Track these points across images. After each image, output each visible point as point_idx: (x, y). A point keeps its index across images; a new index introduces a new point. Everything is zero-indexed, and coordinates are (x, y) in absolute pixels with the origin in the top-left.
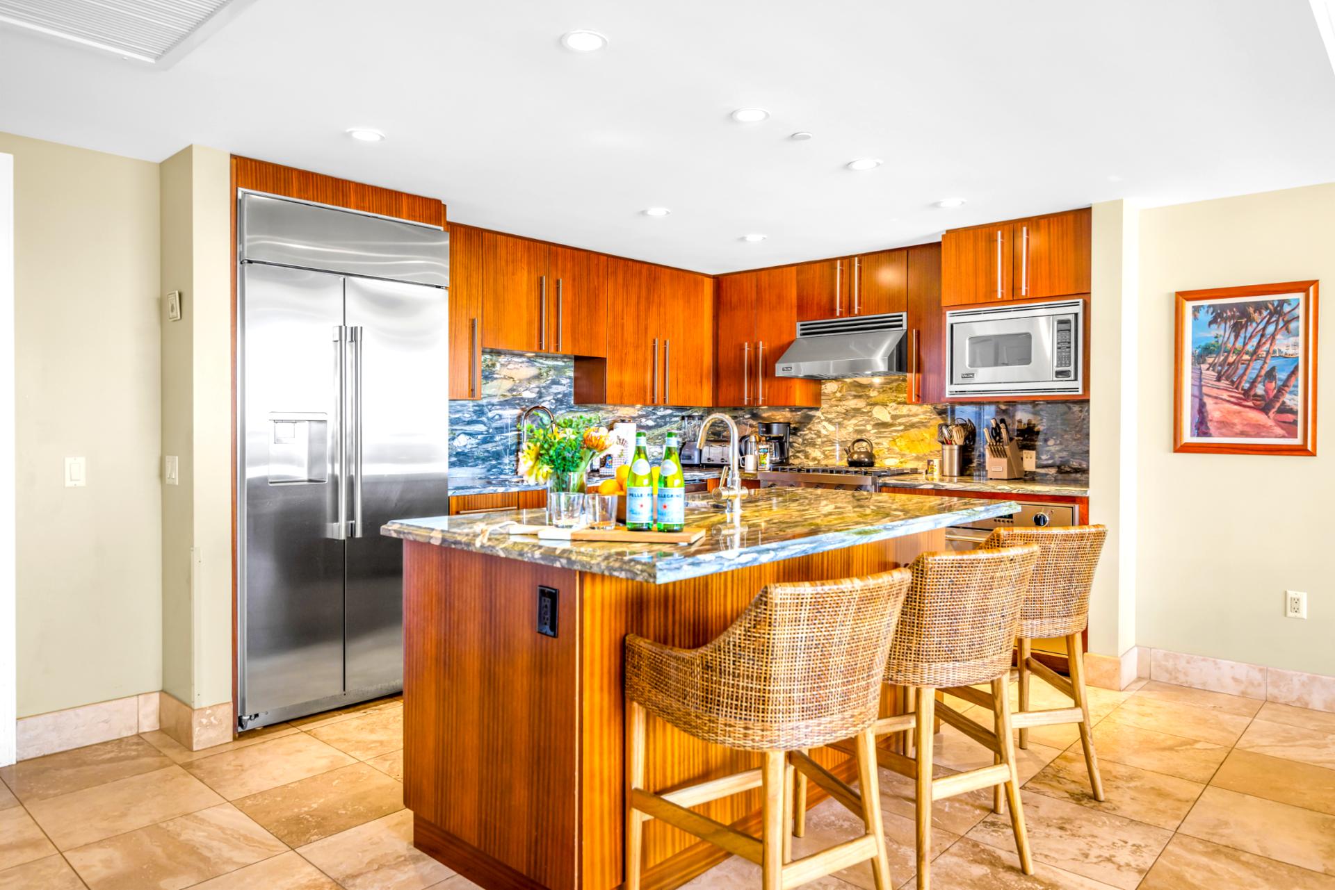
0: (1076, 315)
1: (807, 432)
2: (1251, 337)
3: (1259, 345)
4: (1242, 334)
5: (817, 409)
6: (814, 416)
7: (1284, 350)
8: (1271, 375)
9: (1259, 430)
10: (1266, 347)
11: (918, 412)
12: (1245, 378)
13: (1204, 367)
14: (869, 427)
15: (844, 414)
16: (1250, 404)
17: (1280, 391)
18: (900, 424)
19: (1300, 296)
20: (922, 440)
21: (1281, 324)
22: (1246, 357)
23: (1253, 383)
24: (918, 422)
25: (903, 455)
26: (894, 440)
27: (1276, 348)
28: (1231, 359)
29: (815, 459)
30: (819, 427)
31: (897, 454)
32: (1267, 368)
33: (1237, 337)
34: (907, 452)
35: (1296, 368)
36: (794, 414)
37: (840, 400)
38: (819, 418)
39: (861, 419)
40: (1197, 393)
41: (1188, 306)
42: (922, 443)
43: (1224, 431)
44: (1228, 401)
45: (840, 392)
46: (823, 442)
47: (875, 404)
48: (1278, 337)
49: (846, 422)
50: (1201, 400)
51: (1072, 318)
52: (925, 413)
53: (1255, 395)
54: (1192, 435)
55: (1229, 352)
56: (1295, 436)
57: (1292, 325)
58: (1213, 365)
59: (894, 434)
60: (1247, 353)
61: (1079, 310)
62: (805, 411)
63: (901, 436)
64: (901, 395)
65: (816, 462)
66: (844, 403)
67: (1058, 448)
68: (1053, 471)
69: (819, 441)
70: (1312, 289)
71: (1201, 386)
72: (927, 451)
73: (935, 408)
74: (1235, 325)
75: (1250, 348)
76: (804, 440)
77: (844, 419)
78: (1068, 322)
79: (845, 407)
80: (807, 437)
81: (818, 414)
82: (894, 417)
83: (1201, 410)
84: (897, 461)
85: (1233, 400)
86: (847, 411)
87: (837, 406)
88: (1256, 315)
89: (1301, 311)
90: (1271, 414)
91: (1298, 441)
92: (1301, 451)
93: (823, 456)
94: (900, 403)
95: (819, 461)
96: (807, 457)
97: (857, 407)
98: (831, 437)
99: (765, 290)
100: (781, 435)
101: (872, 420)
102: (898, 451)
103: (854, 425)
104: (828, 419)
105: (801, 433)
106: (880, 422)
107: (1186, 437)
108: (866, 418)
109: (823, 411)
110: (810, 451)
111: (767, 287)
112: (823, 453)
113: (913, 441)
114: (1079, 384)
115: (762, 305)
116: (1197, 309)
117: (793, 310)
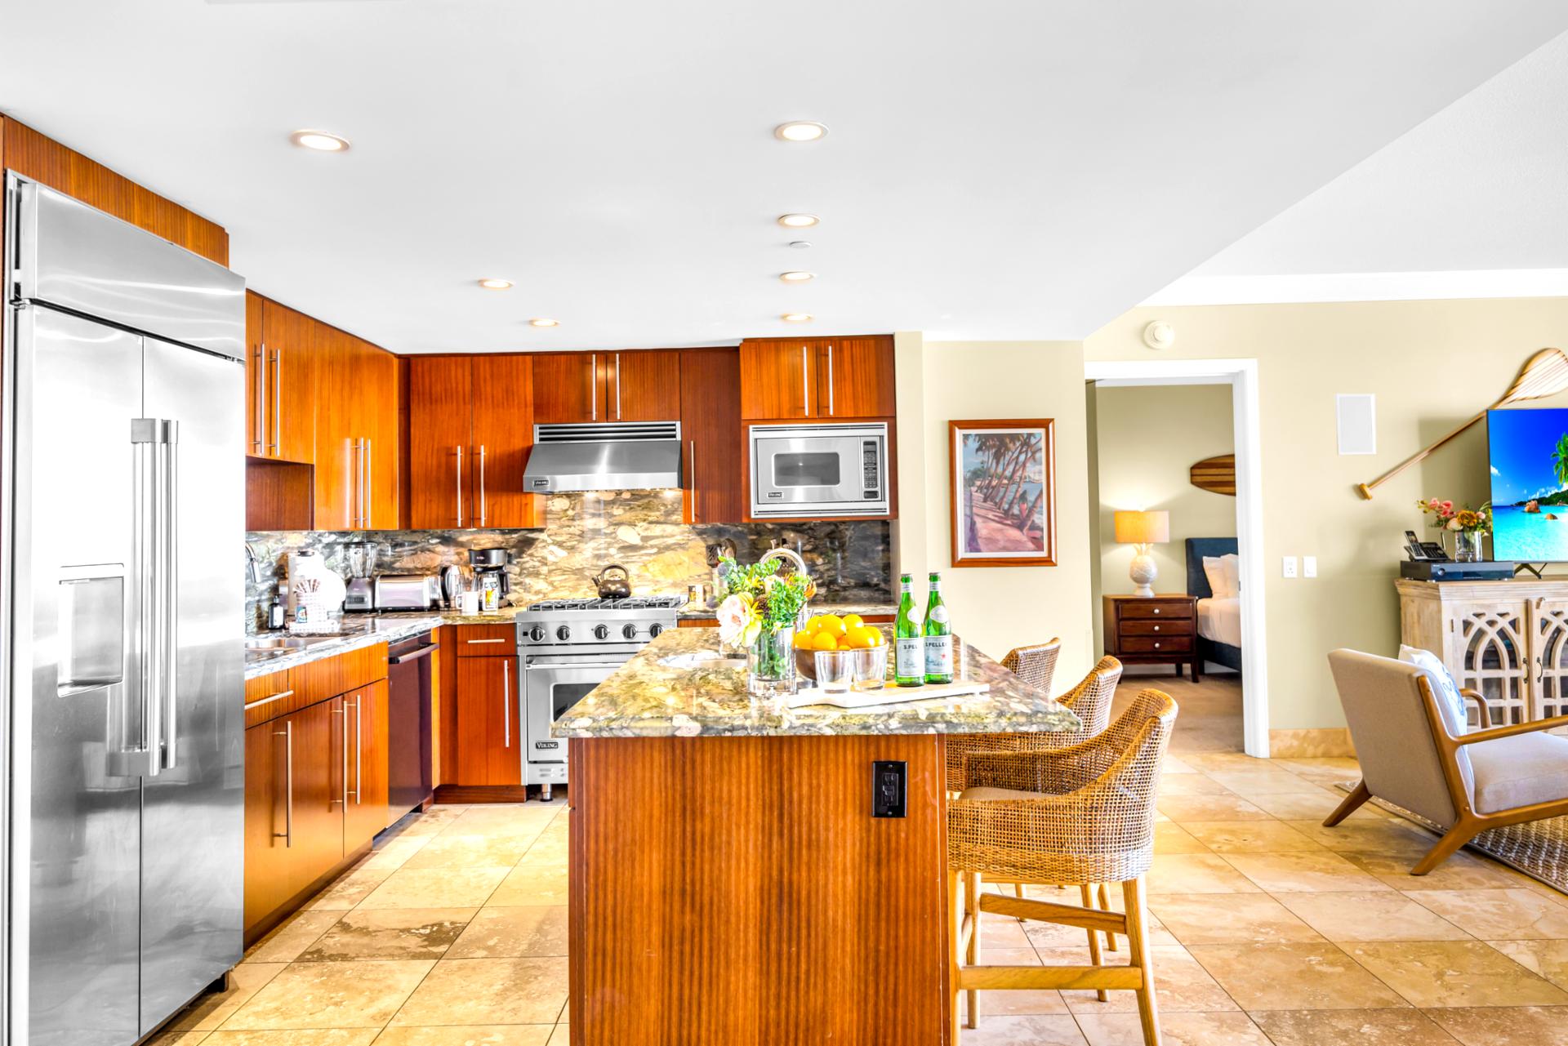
0: (881, 437)
1: (528, 559)
2: (1008, 464)
3: (1014, 472)
4: (1001, 462)
5: (541, 530)
6: (537, 539)
7: (1032, 475)
8: (1023, 497)
9: (1017, 545)
10: (1019, 473)
11: (674, 533)
12: (1005, 500)
13: (974, 489)
14: (613, 551)
15: (579, 535)
16: (1009, 522)
17: (1031, 511)
18: (652, 547)
19: (1042, 431)
20: (680, 564)
21: (1029, 454)
22: (1005, 481)
23: (1011, 504)
24: (675, 544)
25: (657, 582)
26: (645, 565)
27: (1026, 474)
28: (994, 483)
29: (538, 593)
30: (545, 553)
31: (646, 580)
32: (1021, 491)
33: (998, 463)
34: (661, 578)
35: (1041, 492)
36: (507, 536)
37: (573, 520)
38: (544, 541)
39: (602, 541)
40: (968, 513)
41: (959, 434)
42: (679, 567)
43: (990, 546)
44: (993, 520)
45: (573, 509)
46: (550, 572)
47: (620, 524)
48: (1028, 465)
49: (582, 546)
50: (972, 519)
51: (877, 440)
52: (683, 533)
53: (1013, 515)
54: (966, 551)
55: (992, 477)
56: (1043, 550)
57: (1038, 455)
58: (980, 488)
59: (644, 558)
60: (1006, 478)
61: (885, 432)
62: (525, 532)
63: (654, 561)
64: (653, 514)
65: (541, 596)
66: (578, 522)
67: (826, 567)
69: (544, 570)
70: (1051, 425)
71: (971, 507)
72: (686, 577)
73: (694, 528)
74: (996, 453)
75: (1008, 473)
76: (522, 569)
77: (579, 542)
78: (874, 443)
79: (580, 528)
80: (527, 565)
81: (543, 536)
82: (645, 539)
83: (972, 528)
84: (647, 589)
85: (996, 519)
86: (583, 532)
87: (569, 526)
88: (1011, 445)
89: (1043, 444)
90: (1025, 531)
91: (1044, 554)
92: (1047, 562)
93: (550, 588)
94: (651, 523)
95: (545, 594)
96: (527, 590)
97: (597, 527)
98: (562, 565)
99: (485, 381)
100: (500, 564)
101: (616, 542)
102: (650, 577)
103: (594, 549)
104: (558, 542)
105: (519, 560)
106: (626, 544)
107: (962, 553)
108: (609, 540)
109: (549, 533)
110: (532, 583)
111: (488, 377)
112: (551, 583)
113: (669, 565)
114: (886, 505)
115: (481, 400)
116: (966, 437)
117: (528, 409)
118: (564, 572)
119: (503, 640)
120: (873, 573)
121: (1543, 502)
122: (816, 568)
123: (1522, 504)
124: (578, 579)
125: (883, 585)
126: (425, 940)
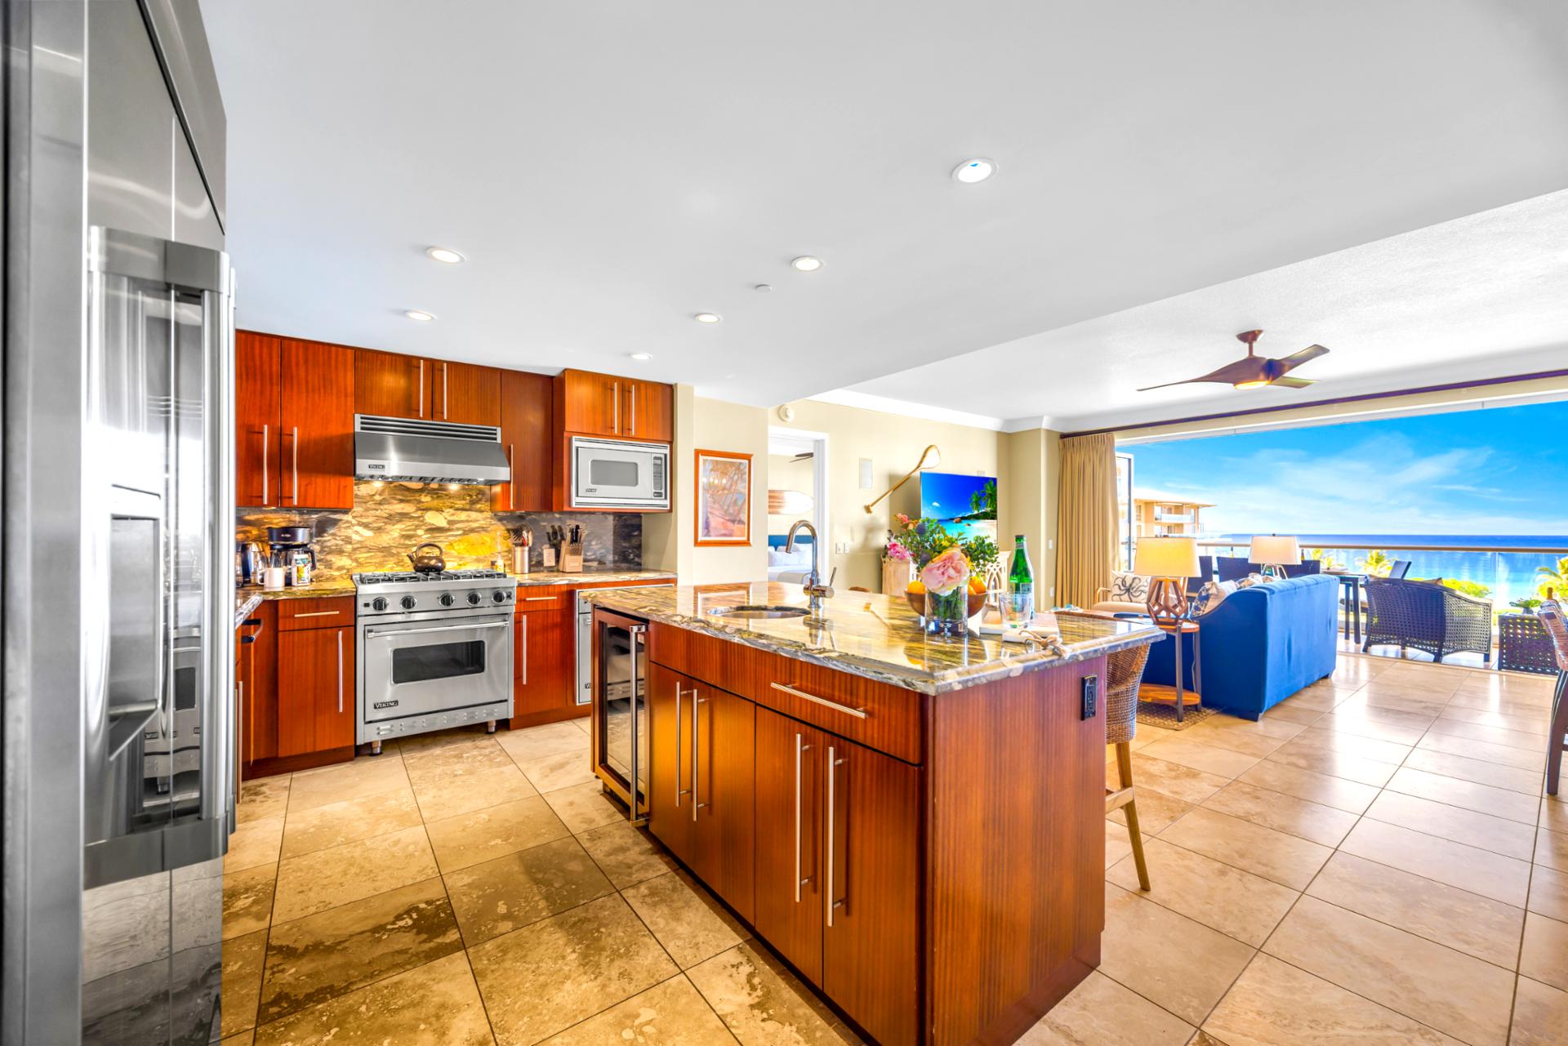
0: (666, 455)
1: (330, 538)
2: (728, 481)
3: (731, 486)
4: (724, 479)
5: (345, 512)
6: (341, 520)
7: (740, 489)
8: (735, 503)
9: (730, 533)
10: (734, 487)
11: (479, 519)
12: (725, 504)
13: (708, 496)
14: (421, 532)
15: (386, 518)
16: (727, 518)
17: (739, 511)
18: (458, 529)
19: (747, 462)
20: (483, 543)
21: (740, 476)
22: (726, 492)
23: (729, 507)
24: (478, 527)
25: (462, 558)
26: (451, 544)
27: (737, 488)
28: (720, 492)
30: (349, 532)
31: (455, 557)
32: (734, 498)
33: (722, 480)
34: (466, 555)
35: (745, 500)
36: (309, 516)
37: (380, 504)
38: (348, 522)
39: (410, 523)
40: (704, 510)
41: (701, 458)
42: (482, 546)
43: (717, 533)
44: (718, 516)
45: (380, 495)
46: (355, 549)
47: (427, 509)
48: (738, 482)
49: (388, 527)
50: (706, 515)
51: (663, 456)
52: (486, 519)
53: (729, 513)
54: (702, 535)
55: (719, 488)
56: (744, 536)
57: (744, 476)
58: (712, 495)
59: (452, 538)
60: (726, 490)
61: (667, 452)
62: (326, 513)
63: (459, 541)
64: (459, 502)
66: (386, 506)
67: (598, 546)
68: (595, 564)
69: (348, 548)
70: (750, 459)
71: (707, 507)
72: (488, 554)
73: (495, 515)
74: (721, 473)
75: (728, 487)
77: (386, 523)
78: (660, 458)
79: (387, 511)
80: (329, 544)
81: (346, 517)
82: (450, 522)
83: (707, 520)
84: (455, 564)
85: (720, 515)
86: (391, 515)
87: (377, 510)
88: (730, 469)
89: (747, 470)
90: (736, 524)
91: (745, 539)
92: (747, 543)
93: (354, 564)
94: (457, 509)
95: (348, 570)
96: (328, 566)
97: (404, 511)
98: (368, 543)
99: (297, 364)
100: (305, 542)
101: (424, 525)
102: (456, 554)
103: (401, 530)
104: (363, 523)
105: (319, 539)
106: (433, 527)
107: (701, 538)
108: (416, 523)
109: (354, 514)
110: (333, 559)
111: (301, 361)
112: (356, 560)
113: (473, 545)
114: (667, 502)
115: (292, 383)
116: (705, 461)
117: (349, 399)
118: (370, 550)
119: (338, 612)
120: (630, 551)
121: (963, 518)
122: (591, 547)
123: (952, 519)
124: (384, 556)
125: (636, 559)
126: (418, 933)
